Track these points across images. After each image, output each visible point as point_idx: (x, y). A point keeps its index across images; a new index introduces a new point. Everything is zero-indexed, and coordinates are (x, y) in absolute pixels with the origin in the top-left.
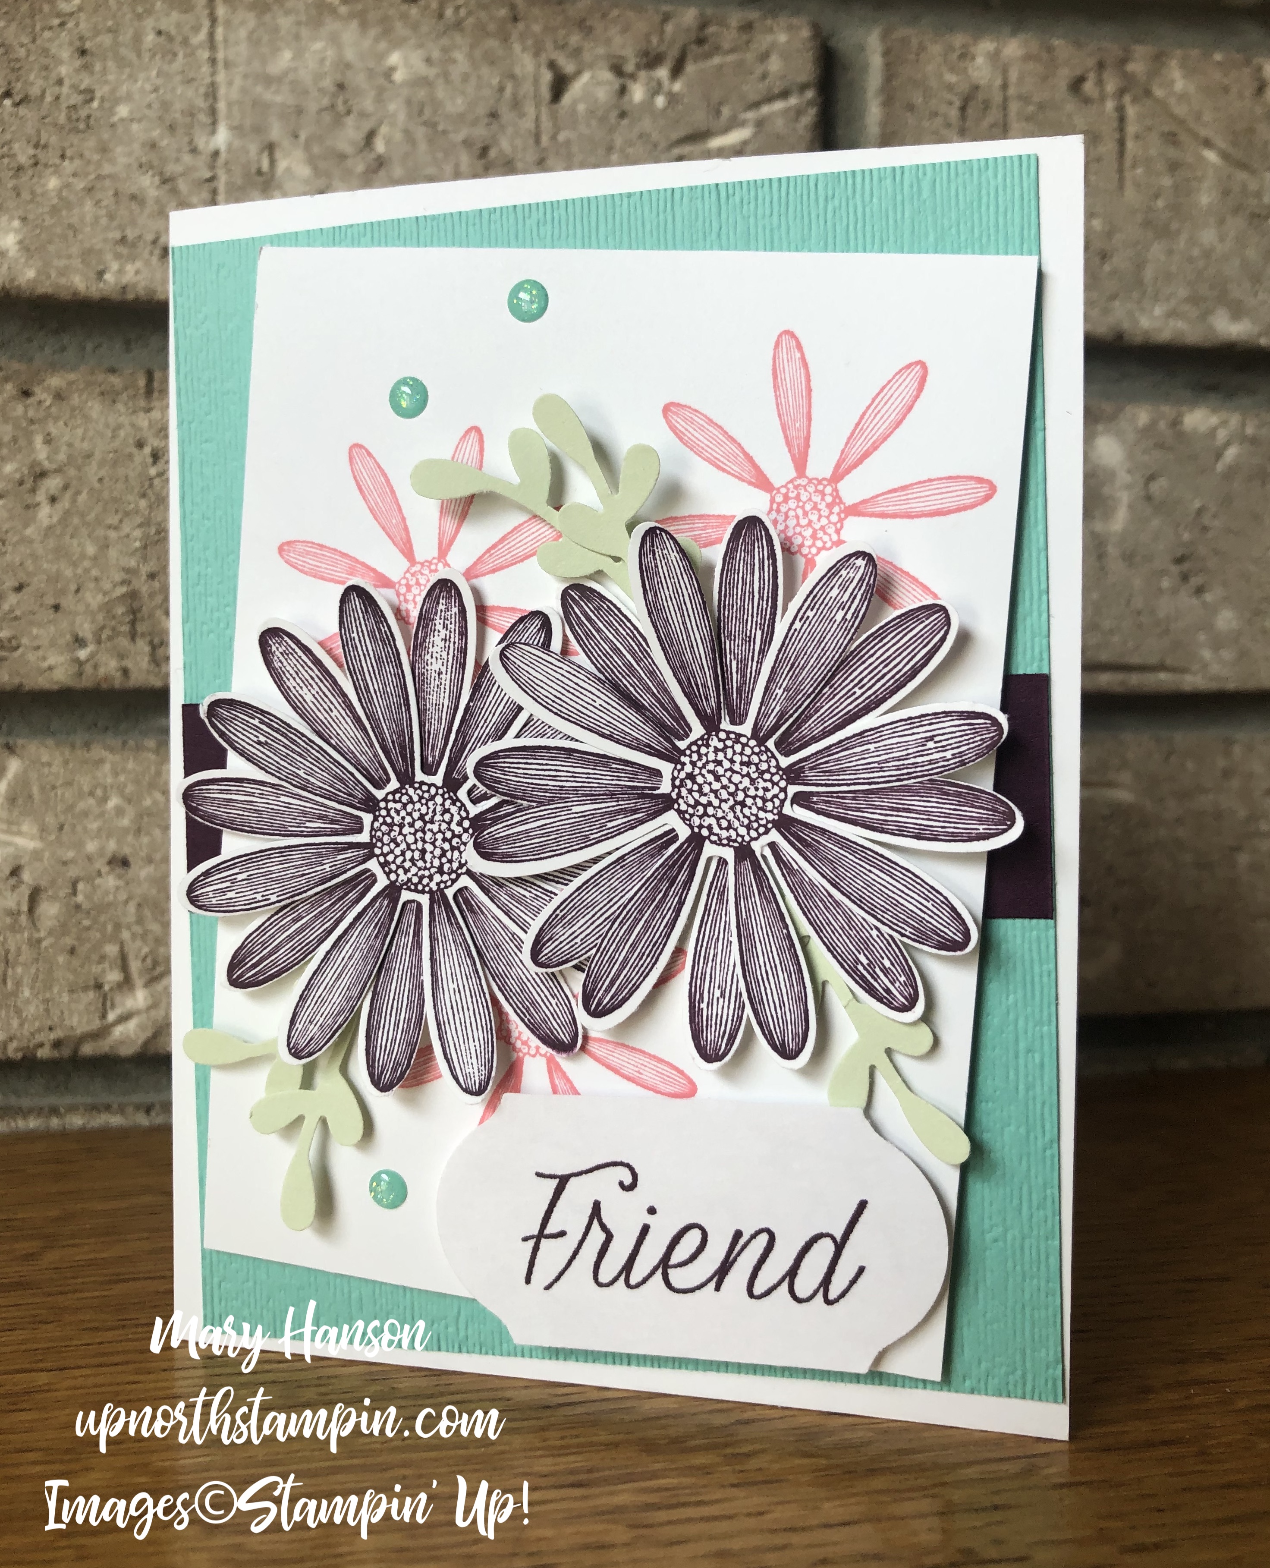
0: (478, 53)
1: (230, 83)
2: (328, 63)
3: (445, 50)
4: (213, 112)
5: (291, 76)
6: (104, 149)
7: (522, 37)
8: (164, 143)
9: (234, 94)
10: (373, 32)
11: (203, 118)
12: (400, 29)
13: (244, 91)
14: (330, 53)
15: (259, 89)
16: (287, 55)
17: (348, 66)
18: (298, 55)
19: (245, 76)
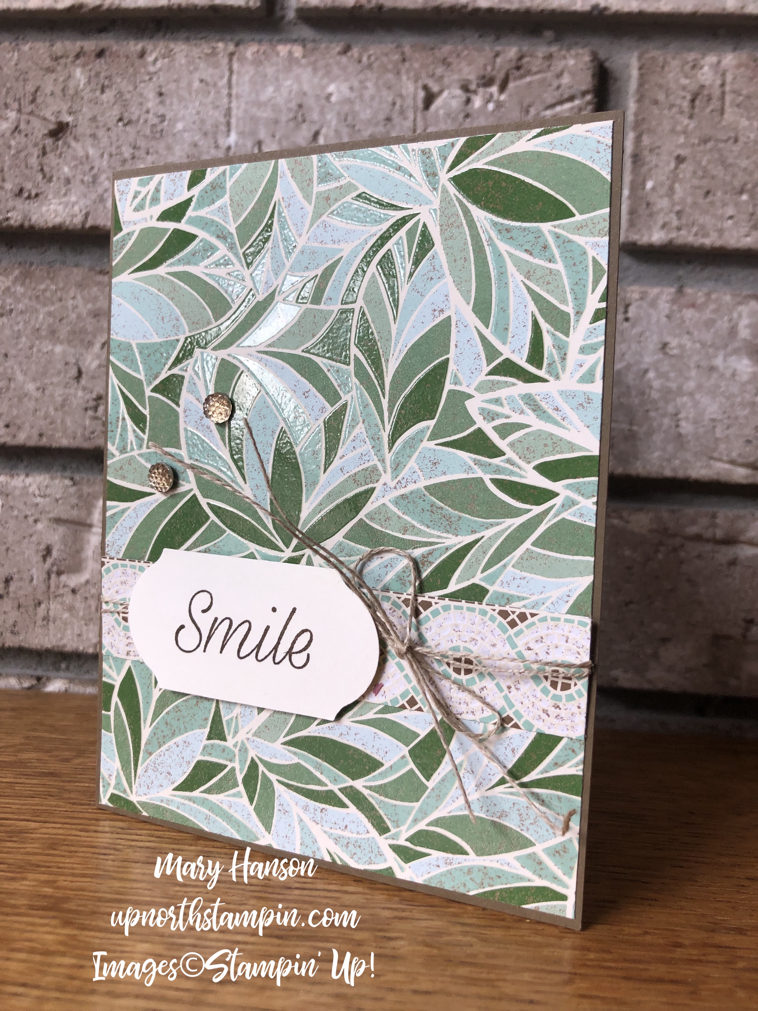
0: (381, 82)
1: (238, 108)
2: (293, 93)
3: (361, 82)
4: (228, 124)
5: (273, 102)
6: (169, 148)
7: (408, 71)
8: (201, 143)
9: (240, 113)
10: (320, 73)
11: (223, 128)
12: (336, 71)
13: (246, 111)
14: (295, 87)
15: (254, 110)
16: (271, 89)
17: (305, 94)
18: (277, 89)
19: (247, 103)
